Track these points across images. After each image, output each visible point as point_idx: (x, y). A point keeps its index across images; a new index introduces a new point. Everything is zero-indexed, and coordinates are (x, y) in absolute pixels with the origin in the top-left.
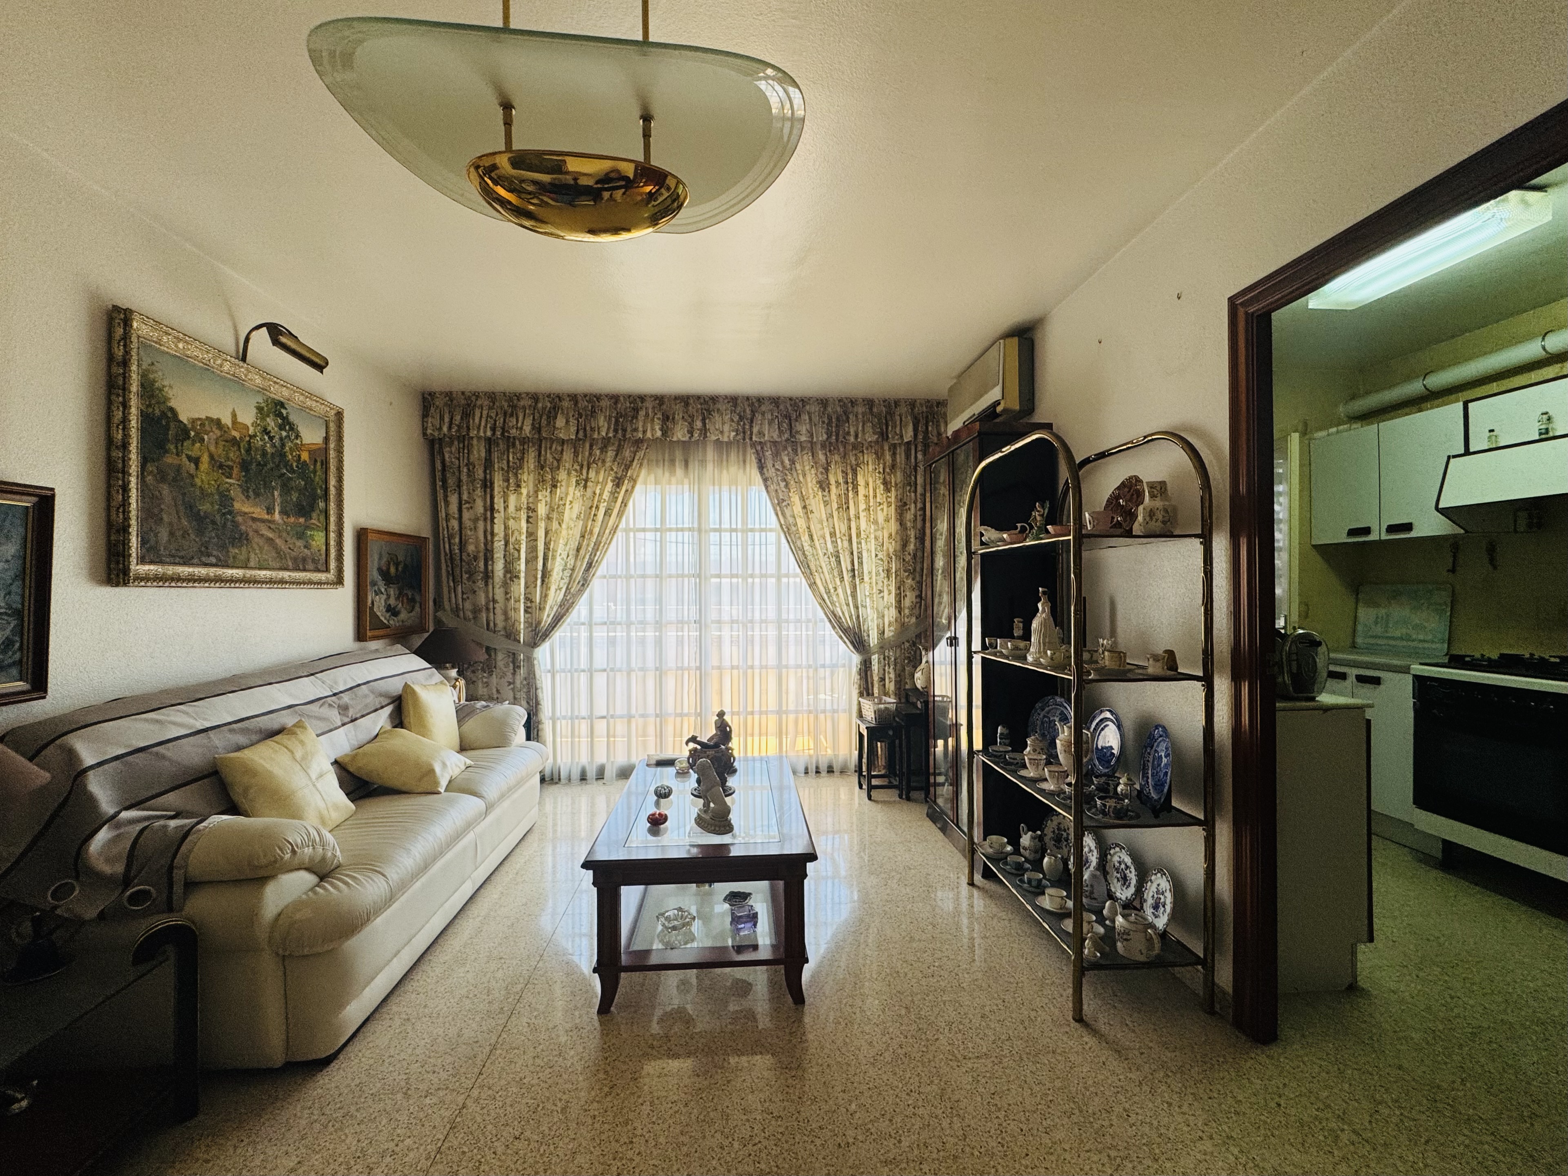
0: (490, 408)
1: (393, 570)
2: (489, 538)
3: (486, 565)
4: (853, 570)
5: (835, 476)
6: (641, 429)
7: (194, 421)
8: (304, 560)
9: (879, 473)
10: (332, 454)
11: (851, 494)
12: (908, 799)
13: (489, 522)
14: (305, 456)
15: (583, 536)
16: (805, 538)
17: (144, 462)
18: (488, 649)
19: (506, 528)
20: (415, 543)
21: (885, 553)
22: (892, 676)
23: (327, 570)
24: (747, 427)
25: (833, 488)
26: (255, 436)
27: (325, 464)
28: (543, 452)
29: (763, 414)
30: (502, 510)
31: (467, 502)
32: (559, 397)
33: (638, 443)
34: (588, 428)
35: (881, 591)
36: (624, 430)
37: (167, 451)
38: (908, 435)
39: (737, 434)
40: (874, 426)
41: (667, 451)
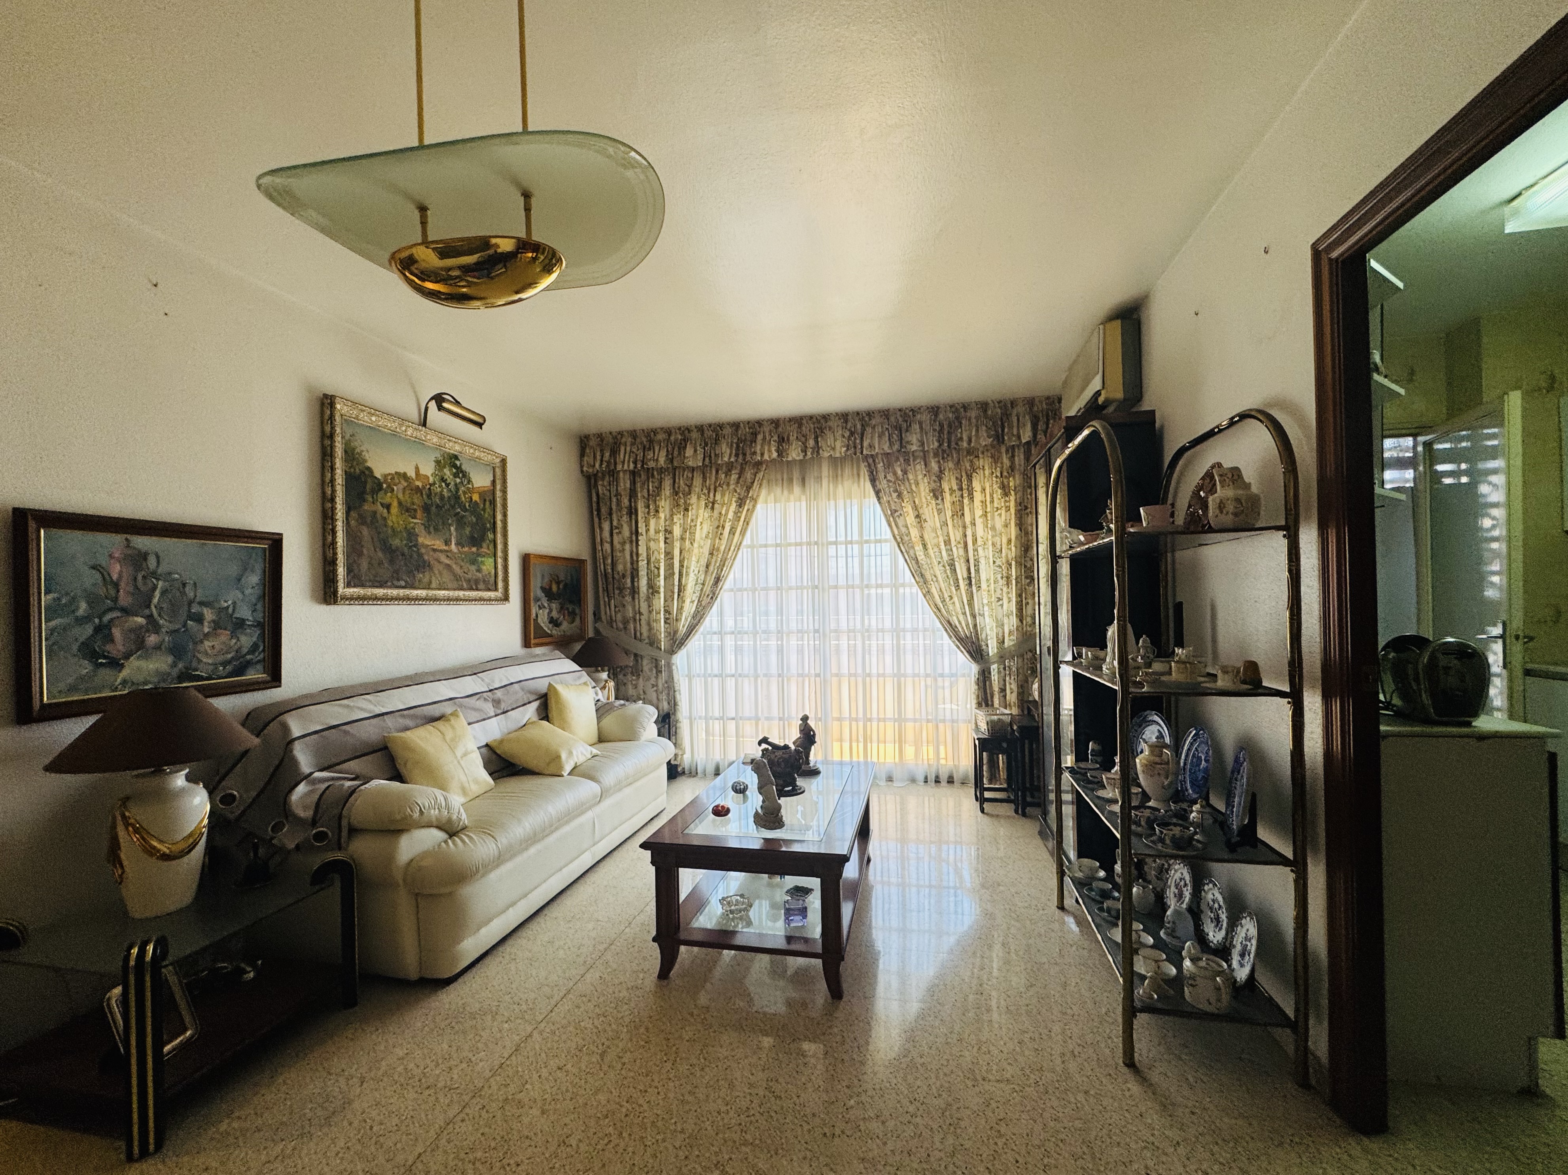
0: (632, 444)
1: (554, 588)
2: (635, 558)
3: (633, 582)
4: (970, 578)
5: (949, 483)
6: (758, 452)
7: (386, 476)
8: (477, 582)
9: (997, 477)
10: (498, 494)
11: (966, 501)
12: (1024, 815)
13: (634, 544)
14: (476, 497)
15: (711, 554)
16: (919, 548)
17: (348, 511)
18: (636, 655)
19: (648, 549)
20: (575, 565)
21: (1004, 560)
22: (1014, 686)
23: (496, 590)
24: (858, 441)
25: (947, 495)
26: (434, 484)
27: (493, 502)
28: (677, 480)
29: (874, 427)
30: (644, 533)
31: (617, 528)
32: (689, 429)
33: (758, 464)
34: (713, 455)
35: (999, 599)
36: (744, 454)
37: (364, 501)
38: (1026, 435)
39: (848, 449)
40: (988, 429)
41: (785, 471)
